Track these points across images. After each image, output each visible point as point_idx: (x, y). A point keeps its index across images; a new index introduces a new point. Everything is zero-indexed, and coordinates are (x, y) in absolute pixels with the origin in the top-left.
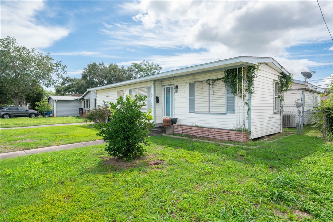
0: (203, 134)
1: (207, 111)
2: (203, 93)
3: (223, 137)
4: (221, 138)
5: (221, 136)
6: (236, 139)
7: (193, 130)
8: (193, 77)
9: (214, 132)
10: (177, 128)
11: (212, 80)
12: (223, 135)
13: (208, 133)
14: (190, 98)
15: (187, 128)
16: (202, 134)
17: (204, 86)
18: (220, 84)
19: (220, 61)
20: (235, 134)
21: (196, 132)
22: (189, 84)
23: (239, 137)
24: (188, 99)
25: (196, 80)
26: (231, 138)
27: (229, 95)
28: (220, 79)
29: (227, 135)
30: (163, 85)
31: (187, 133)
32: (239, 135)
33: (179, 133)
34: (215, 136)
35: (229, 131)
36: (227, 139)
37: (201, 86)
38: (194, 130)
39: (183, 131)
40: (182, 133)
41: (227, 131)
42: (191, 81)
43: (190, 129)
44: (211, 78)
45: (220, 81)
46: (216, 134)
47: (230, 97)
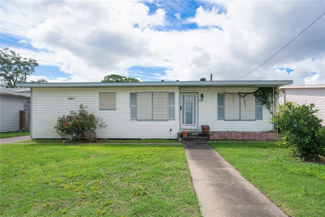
0: (244, 137)
1: (238, 118)
2: (234, 103)
3: (263, 138)
4: (261, 139)
5: (261, 137)
6: (273, 138)
7: (232, 135)
8: (222, 89)
9: (255, 135)
10: (213, 135)
11: (243, 93)
12: (262, 136)
13: (248, 136)
14: (219, 107)
15: (225, 134)
16: (242, 137)
17: (235, 97)
18: (251, 97)
19: (276, 81)
20: (272, 135)
21: (236, 136)
22: (217, 94)
23: (276, 136)
24: (217, 107)
25: (225, 92)
26: (270, 138)
27: (258, 106)
28: (251, 93)
29: (266, 136)
30: (181, 92)
31: (225, 138)
32: (276, 135)
33: (215, 139)
34: (256, 138)
35: (268, 133)
36: (265, 139)
37: (232, 97)
38: (234, 135)
39: (221, 136)
40: (219, 139)
41: (266, 133)
42: (220, 91)
43: (229, 134)
44: (242, 91)
45: (251, 94)
46: (256, 136)
47: (259, 107)
